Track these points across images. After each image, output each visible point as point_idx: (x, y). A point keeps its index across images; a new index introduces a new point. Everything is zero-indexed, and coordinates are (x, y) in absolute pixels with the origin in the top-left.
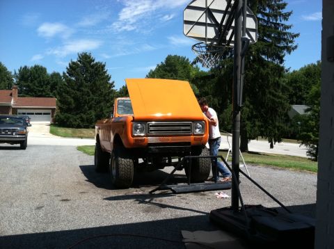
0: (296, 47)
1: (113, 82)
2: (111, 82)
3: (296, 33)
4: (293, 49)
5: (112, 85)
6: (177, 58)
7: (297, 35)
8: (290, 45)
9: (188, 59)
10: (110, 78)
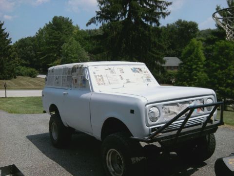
0: (169, 13)
1: (11, 39)
2: (8, 38)
3: (169, 2)
4: (167, 15)
5: (9, 41)
6: (62, 19)
7: (170, 4)
8: (164, 11)
9: (71, 20)
10: (8, 35)
